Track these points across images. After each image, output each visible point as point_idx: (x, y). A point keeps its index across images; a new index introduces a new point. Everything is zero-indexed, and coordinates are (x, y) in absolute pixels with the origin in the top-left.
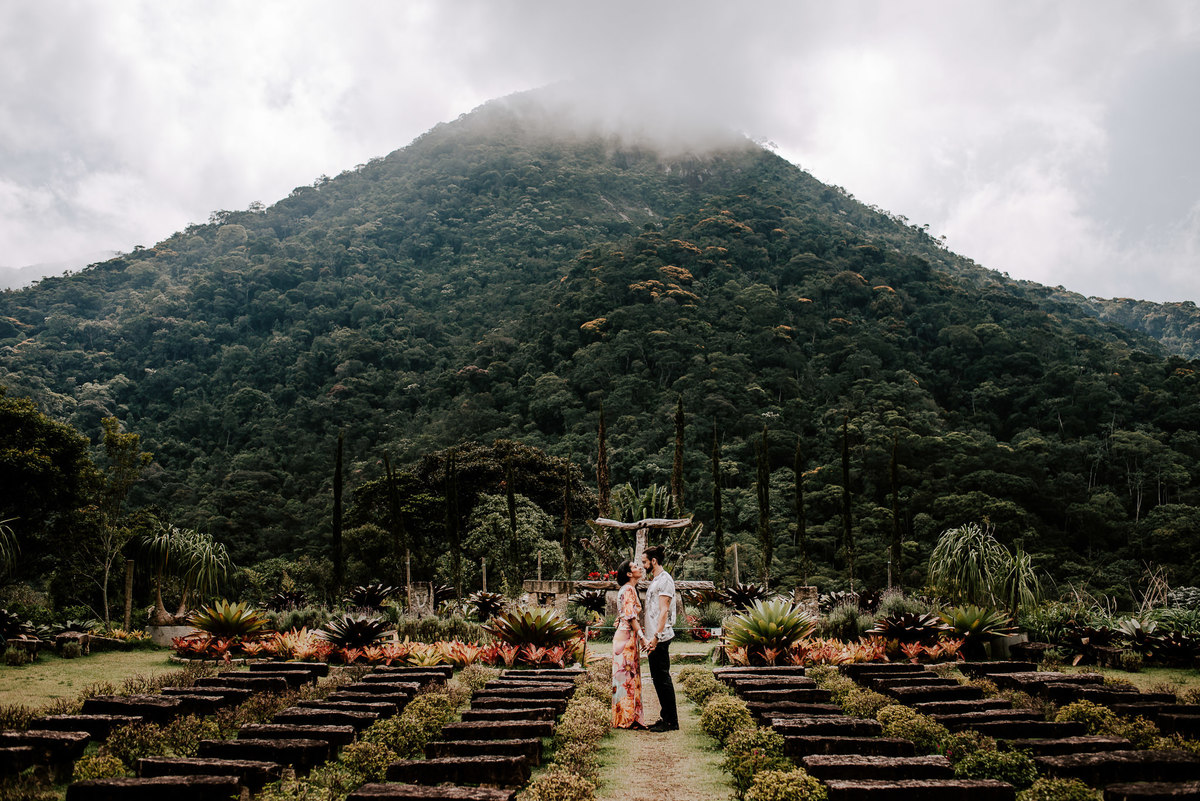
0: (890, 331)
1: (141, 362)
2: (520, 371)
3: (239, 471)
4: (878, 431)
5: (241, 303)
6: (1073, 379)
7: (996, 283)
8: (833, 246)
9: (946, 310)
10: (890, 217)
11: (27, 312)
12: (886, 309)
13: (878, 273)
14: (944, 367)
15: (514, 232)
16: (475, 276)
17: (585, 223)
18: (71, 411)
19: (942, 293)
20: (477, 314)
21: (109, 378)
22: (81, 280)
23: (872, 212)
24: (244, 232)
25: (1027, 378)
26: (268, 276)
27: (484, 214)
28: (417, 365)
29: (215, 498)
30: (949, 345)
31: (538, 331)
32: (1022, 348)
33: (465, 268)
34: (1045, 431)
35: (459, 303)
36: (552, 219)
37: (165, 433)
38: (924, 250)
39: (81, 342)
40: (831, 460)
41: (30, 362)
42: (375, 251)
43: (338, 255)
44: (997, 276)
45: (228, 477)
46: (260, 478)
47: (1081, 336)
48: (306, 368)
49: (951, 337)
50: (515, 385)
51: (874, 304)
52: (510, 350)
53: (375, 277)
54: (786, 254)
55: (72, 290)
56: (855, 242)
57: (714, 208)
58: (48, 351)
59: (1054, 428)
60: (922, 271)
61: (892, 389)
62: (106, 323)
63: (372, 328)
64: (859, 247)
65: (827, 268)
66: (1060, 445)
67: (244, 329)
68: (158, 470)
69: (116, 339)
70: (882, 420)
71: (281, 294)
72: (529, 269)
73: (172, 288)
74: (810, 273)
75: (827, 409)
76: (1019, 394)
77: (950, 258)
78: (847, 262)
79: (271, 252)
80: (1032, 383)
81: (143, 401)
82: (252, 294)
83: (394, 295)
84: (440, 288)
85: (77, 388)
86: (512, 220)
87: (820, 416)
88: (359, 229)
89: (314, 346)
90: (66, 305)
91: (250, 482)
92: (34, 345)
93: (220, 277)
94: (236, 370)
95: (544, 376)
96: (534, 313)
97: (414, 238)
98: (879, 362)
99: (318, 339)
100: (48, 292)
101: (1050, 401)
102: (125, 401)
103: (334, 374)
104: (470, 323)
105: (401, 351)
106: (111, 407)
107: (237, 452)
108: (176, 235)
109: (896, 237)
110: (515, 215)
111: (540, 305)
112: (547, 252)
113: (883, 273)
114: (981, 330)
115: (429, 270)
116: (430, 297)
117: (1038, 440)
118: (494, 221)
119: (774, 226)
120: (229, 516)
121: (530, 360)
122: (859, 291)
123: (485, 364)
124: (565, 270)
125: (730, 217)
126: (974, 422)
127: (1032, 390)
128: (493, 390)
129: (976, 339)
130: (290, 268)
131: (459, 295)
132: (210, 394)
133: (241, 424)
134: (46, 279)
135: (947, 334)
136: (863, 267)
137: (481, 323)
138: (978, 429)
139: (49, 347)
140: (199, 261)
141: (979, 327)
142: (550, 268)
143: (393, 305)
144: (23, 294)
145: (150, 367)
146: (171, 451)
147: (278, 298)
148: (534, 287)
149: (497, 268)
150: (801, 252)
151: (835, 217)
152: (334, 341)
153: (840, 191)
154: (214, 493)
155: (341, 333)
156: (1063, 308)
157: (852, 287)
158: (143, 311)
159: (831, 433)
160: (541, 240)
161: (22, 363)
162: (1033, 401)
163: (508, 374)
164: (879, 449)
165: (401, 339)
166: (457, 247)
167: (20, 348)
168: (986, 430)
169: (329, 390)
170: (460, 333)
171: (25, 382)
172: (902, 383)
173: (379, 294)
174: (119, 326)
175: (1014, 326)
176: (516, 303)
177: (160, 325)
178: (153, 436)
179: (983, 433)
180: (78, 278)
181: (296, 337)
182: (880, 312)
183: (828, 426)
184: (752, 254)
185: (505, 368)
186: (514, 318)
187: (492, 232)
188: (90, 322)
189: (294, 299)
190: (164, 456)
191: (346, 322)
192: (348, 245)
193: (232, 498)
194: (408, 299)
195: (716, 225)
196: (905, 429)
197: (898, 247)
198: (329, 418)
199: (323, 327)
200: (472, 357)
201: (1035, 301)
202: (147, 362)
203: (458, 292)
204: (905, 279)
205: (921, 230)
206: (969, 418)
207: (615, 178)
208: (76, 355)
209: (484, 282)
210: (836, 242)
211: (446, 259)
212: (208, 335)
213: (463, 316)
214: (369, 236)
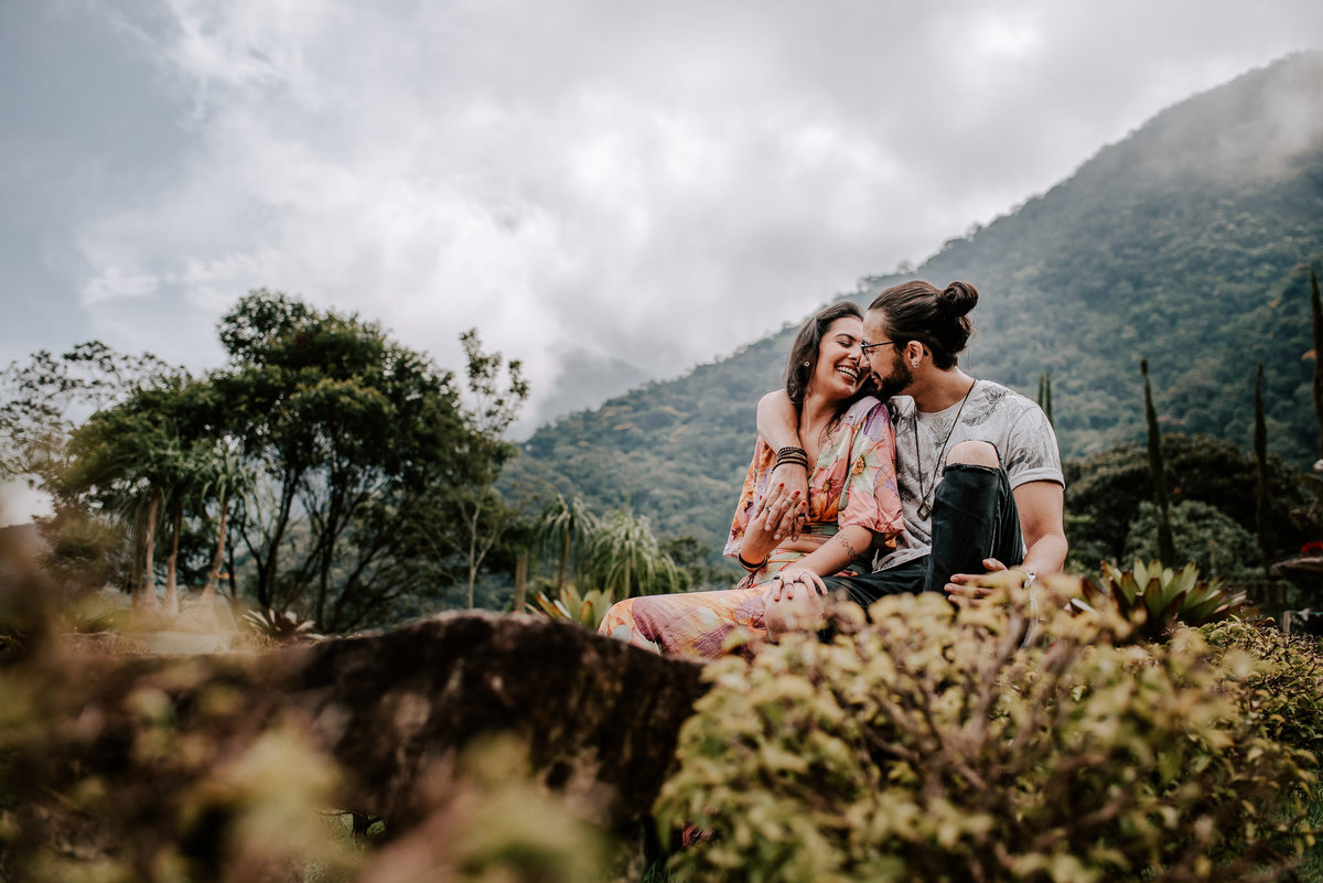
2: (1225, 418)
11: (680, 401)
15: (1206, 256)
16: (1161, 313)
20: (1168, 357)
22: (731, 363)
27: (1166, 240)
28: (1098, 423)
31: (1246, 368)
33: (1148, 305)
35: (1145, 346)
36: (1254, 234)
39: (733, 425)
41: (686, 450)
42: (1038, 298)
52: (1211, 395)
53: (1041, 328)
55: (723, 375)
58: (703, 439)
72: (1228, 298)
83: (1065, 345)
84: (1119, 331)
85: (731, 474)
86: (1202, 242)
88: (1019, 275)
90: (718, 390)
92: (689, 433)
96: (1238, 348)
97: (1084, 278)
100: (700, 378)
105: (1077, 408)
110: (1205, 236)
111: (1246, 337)
112: (1250, 275)
115: (1104, 312)
116: (1108, 343)
118: (1180, 246)
121: (1237, 405)
123: (1180, 413)
124: (1275, 293)
131: (1143, 337)
134: (698, 366)
137: (1173, 367)
139: (703, 434)
142: (1255, 294)
143: (1064, 356)
144: (677, 383)
148: (1236, 320)
149: (1189, 301)
160: (1241, 261)
161: (679, 452)
163: (1211, 423)
165: (1076, 393)
166: (1137, 282)
167: (676, 437)
171: (682, 470)
173: (1048, 345)
176: (1216, 339)
180: (728, 362)
185: (1206, 417)
186: (1215, 357)
187: (1179, 259)
192: (1007, 294)
194: (1082, 348)
203: (1142, 334)
208: (729, 440)
209: (1173, 320)
211: (1123, 297)
214: (1031, 281)
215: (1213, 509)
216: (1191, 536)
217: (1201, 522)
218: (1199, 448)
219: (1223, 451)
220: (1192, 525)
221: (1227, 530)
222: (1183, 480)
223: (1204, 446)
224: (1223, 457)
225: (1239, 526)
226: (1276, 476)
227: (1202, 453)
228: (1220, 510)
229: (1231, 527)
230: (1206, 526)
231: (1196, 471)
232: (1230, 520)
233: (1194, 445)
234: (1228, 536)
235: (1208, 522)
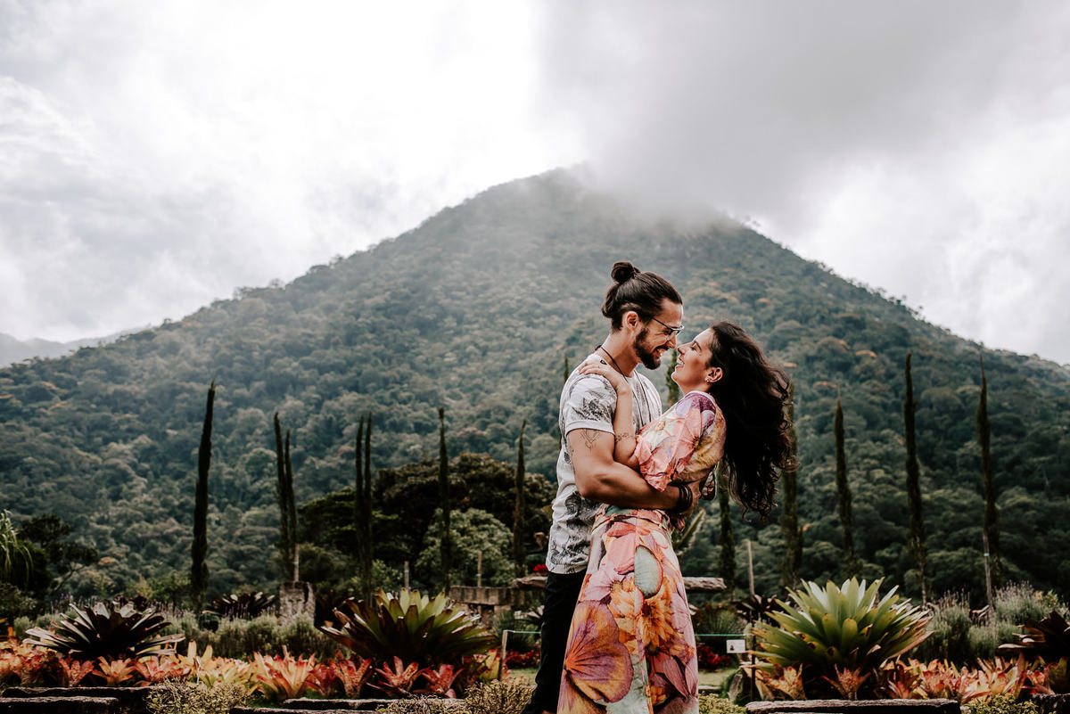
0: (873, 393)
1: (163, 424)
2: (517, 433)
3: (248, 527)
4: (865, 489)
5: (258, 370)
6: (1057, 439)
7: (973, 349)
8: (815, 315)
9: (927, 374)
10: (868, 290)
11: (61, 378)
12: (869, 374)
13: (859, 340)
14: (928, 427)
15: (513, 305)
16: (476, 345)
17: (578, 296)
18: (96, 469)
19: (922, 358)
20: (478, 381)
21: (133, 439)
22: (113, 349)
23: (851, 285)
24: (263, 305)
25: (1010, 438)
26: (284, 345)
27: (486, 288)
28: (421, 429)
29: (225, 552)
30: (931, 406)
31: (535, 395)
32: (1004, 409)
33: (467, 338)
34: (1031, 489)
35: (461, 370)
36: (549, 292)
37: (183, 491)
38: (903, 319)
39: (109, 405)
40: (820, 518)
41: (62, 423)
42: (382, 322)
43: (348, 327)
44: (972, 343)
45: (238, 533)
46: (267, 534)
47: (1062, 399)
48: (316, 430)
49: (933, 400)
50: (512, 446)
51: (857, 369)
52: (508, 413)
53: (382, 347)
54: (771, 322)
55: (104, 358)
56: (837, 311)
57: (702, 281)
58: (79, 414)
59: (1040, 487)
60: (902, 338)
61: (878, 449)
62: (132, 388)
63: (378, 393)
64: (841, 315)
65: (811, 335)
66: (1047, 503)
67: (259, 394)
68: (173, 525)
69: (141, 403)
70: (869, 478)
71: (295, 361)
72: (526, 339)
73: (194, 355)
74: (795, 340)
75: (814, 468)
76: (1004, 454)
77: (926, 327)
78: (830, 329)
79: (287, 323)
80: (1016, 443)
81: (163, 461)
82: (267, 361)
83: (400, 363)
84: (443, 356)
85: (103, 448)
86: (511, 294)
87: (807, 475)
88: (368, 302)
89: (323, 410)
90: (98, 371)
91: (259, 537)
92: (66, 408)
93: (238, 346)
94: (251, 431)
95: (540, 438)
96: (530, 379)
97: (420, 310)
98: (864, 423)
99: (328, 403)
100: (83, 359)
101: (1035, 460)
102: (147, 460)
103: (341, 435)
104: (471, 389)
105: (405, 415)
106: (134, 466)
107: (248, 508)
108: (202, 309)
109: (876, 308)
110: (514, 289)
111: (537, 371)
112: (544, 323)
113: (865, 340)
114: (963, 392)
115: (434, 339)
116: (431, 366)
117: (1024, 498)
118: (494, 294)
119: (758, 297)
120: (237, 569)
121: (527, 423)
122: (842, 356)
123: (484, 426)
124: (561, 339)
125: (717, 288)
126: (960, 481)
127: (1017, 450)
128: (491, 450)
129: (959, 401)
130: (304, 338)
131: (460, 363)
132: (225, 454)
133: (252, 483)
134: (82, 349)
135: (929, 396)
136: (844, 334)
137: (481, 389)
138: (964, 487)
139: (79, 410)
140: (221, 331)
141: (960, 389)
142: (546, 338)
143: (398, 372)
144: (60, 362)
145: (171, 428)
146: (187, 507)
147: (291, 366)
148: (531, 356)
149: (497, 338)
150: (785, 320)
151: (816, 289)
152: (342, 405)
153: (821, 267)
154: (224, 548)
155: (349, 398)
156: (1040, 373)
157: (834, 352)
158: (167, 377)
159: (819, 491)
160: (538, 311)
161: (55, 425)
162: (1017, 461)
163: (506, 436)
164: (867, 506)
165: (405, 403)
166: (460, 321)
167: (53, 410)
168: (972, 489)
169: (336, 451)
170: (461, 398)
171: (56, 442)
172: (887, 443)
173: (386, 361)
174: (145, 391)
175: (994, 388)
176: (515, 370)
177: (182, 390)
178: (171, 493)
179: (969, 492)
180: (110, 348)
181: (308, 402)
182: (863, 376)
183: (816, 485)
185: (502, 430)
186: (513, 384)
187: (492, 304)
188: (119, 387)
189: (307, 366)
190: (179, 512)
191: (355, 388)
192: (358, 316)
193: (241, 552)
194: (413, 367)
195: (704, 296)
196: (891, 488)
197: (878, 316)
198: (336, 478)
199: (333, 393)
200: (471, 419)
201: (1014, 365)
202: (169, 424)
203: (460, 360)
204: (886, 345)
205: (899, 301)
206: (954, 477)
207: (608, 255)
208: (103, 417)
209: (485, 351)
210: (818, 311)
211: (449, 329)
212: (227, 399)
213: (464, 382)
214: (378, 309)
215: (491, 516)
216: (472, 536)
217: (481, 526)
218: (486, 467)
219: (503, 469)
220: (474, 528)
221: (499, 533)
222: (471, 491)
223: (490, 465)
224: (503, 475)
225: (508, 530)
226: (539, 492)
227: (487, 470)
228: (496, 517)
229: (503, 531)
230: (484, 530)
231: (482, 485)
232: (502, 525)
233: (482, 464)
234: (500, 538)
235: (486, 526)
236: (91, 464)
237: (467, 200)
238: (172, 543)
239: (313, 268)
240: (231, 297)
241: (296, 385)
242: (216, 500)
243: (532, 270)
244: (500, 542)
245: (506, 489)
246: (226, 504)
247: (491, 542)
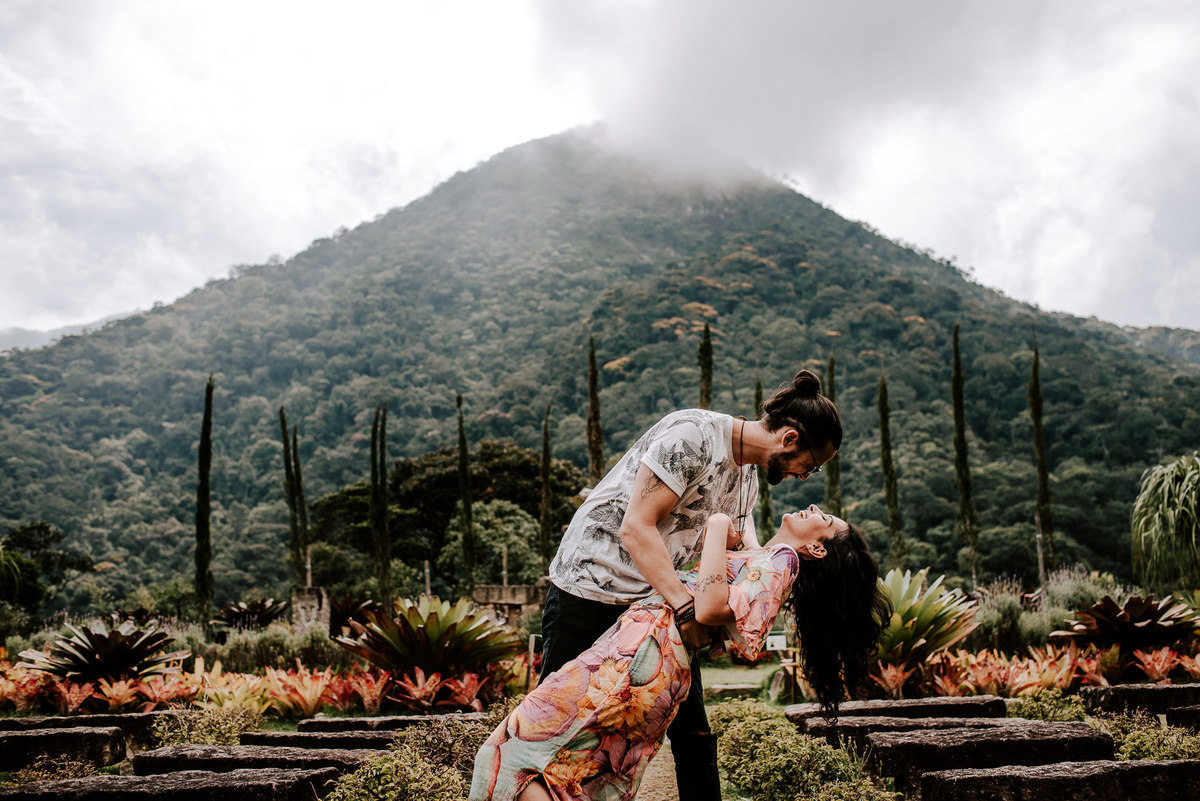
0: (923, 362)
1: (159, 416)
2: (544, 413)
3: (256, 525)
4: (915, 464)
5: (259, 354)
6: (1116, 406)
7: (1027, 312)
8: (859, 280)
9: (980, 340)
10: (916, 251)
11: (44, 370)
12: (918, 341)
13: (906, 305)
14: (981, 397)
15: (534, 276)
16: (496, 321)
17: (607, 265)
18: (88, 468)
19: (974, 322)
20: (499, 359)
21: (126, 433)
22: (99, 336)
23: (897, 246)
24: (263, 284)
25: (1067, 405)
26: (287, 327)
27: (504, 258)
28: (439, 413)
29: (232, 552)
30: (984, 374)
31: (561, 373)
32: (1061, 375)
33: (485, 313)
34: (1089, 459)
35: (481, 348)
36: (573, 261)
37: (183, 488)
38: (953, 282)
39: (98, 397)
40: (868, 496)
41: (47, 419)
42: (393, 299)
43: (356, 304)
44: (1027, 306)
45: (246, 531)
46: (277, 531)
47: (1121, 363)
48: (325, 418)
49: (986, 367)
50: (538, 428)
51: (905, 336)
52: (532, 393)
53: (394, 325)
54: (812, 288)
55: (91, 347)
56: (882, 274)
57: (737, 246)
58: (66, 409)
59: (1099, 457)
60: (953, 302)
61: (927, 421)
62: (124, 378)
63: (392, 376)
64: (887, 279)
65: (855, 301)
66: (1106, 473)
67: (262, 381)
68: (174, 525)
69: (134, 394)
70: (919, 452)
71: (301, 343)
72: (550, 313)
73: (189, 340)
74: (838, 306)
75: (861, 443)
76: (1060, 423)
77: (978, 290)
78: (875, 294)
79: (289, 302)
80: (1074, 411)
81: (161, 456)
82: (270, 345)
83: (414, 342)
84: (460, 334)
85: (94, 445)
86: (532, 264)
87: (853, 451)
88: (378, 277)
89: (333, 396)
90: (84, 362)
91: (268, 535)
92: (51, 402)
93: (237, 329)
94: (255, 421)
95: (568, 419)
96: (555, 356)
97: (433, 285)
98: (913, 394)
99: (338, 388)
100: (66, 349)
101: (1093, 428)
102: (143, 456)
103: (353, 422)
104: (492, 369)
105: (421, 398)
106: (129, 463)
107: (255, 504)
108: (196, 290)
109: (924, 270)
110: (534, 259)
111: (562, 347)
112: (568, 295)
113: (913, 304)
114: (1018, 359)
115: (449, 316)
116: (449, 344)
117: (1083, 469)
118: (514, 265)
119: (798, 261)
120: (246, 570)
121: (553, 403)
122: (890, 323)
123: (507, 408)
124: (587, 312)
125: (753, 253)
126: (1016, 452)
127: (1074, 418)
128: (515, 434)
129: (1013, 368)
130: (308, 319)
131: (480, 340)
132: (228, 447)
133: (258, 477)
134: (65, 337)
135: (982, 363)
136: (891, 299)
137: (503, 368)
138: (1020, 459)
139: (66, 404)
140: (218, 313)
141: (1015, 355)
142: (571, 311)
143: (413, 352)
144: (41, 352)
145: (169, 420)
146: (189, 505)
147: (296, 349)
148: (555, 331)
149: (519, 313)
150: (828, 285)
151: (861, 251)
152: (353, 390)
153: (864, 227)
154: (231, 548)
155: (360, 382)
156: (1098, 336)
157: (881, 319)
158: (160, 365)
159: (866, 468)
160: (562, 283)
161: (40, 421)
162: (1075, 430)
163: (531, 418)
164: (918, 482)
165: (421, 385)
166: (477, 293)
167: (37, 405)
168: (1027, 460)
169: (348, 440)
170: (480, 379)
171: (42, 439)
172: (937, 414)
173: (399, 341)
174: (136, 382)
175: (1050, 353)
176: (538, 347)
177: (178, 379)
178: (170, 491)
179: (1024, 464)
180: (96, 335)
181: (315, 387)
182: (911, 344)
183: (863, 461)
184: (777, 290)
185: (527, 412)
186: (537, 362)
187: (512, 276)
188: (108, 378)
189: (313, 349)
190: (182, 511)
191: (366, 371)
192: (366, 293)
193: (250, 552)
194: (428, 346)
195: (740, 261)
196: (943, 462)
197: (927, 279)
198: (349, 468)
199: (342, 376)
200: (493, 401)
201: (1071, 327)
202: (165, 417)
203: (479, 338)
204: (936, 310)
205: (949, 262)
206: (1009, 448)
207: (635, 219)
208: (93, 412)
209: (505, 327)
210: (863, 275)
211: (466, 304)
212: (226, 387)
213: (484, 361)
214: (388, 284)
215: (516, 507)
216: (496, 529)
217: (506, 518)
218: (510, 454)
219: (528, 457)
220: (499, 520)
221: (526, 525)
222: (494, 481)
223: (514, 452)
224: (528, 462)
225: (535, 520)
226: (568, 479)
227: (510, 458)
228: (522, 508)
229: (529, 522)
230: (510, 522)
231: (506, 474)
232: (529, 516)
233: (505, 451)
234: (527, 530)
235: (512, 518)
236: (81, 462)
237: (482, 163)
238: (174, 544)
239: (316, 241)
240: (225, 276)
241: (302, 370)
242: (220, 497)
243: (553, 237)
244: (528, 534)
245: (531, 477)
246: (231, 500)
247: (518, 534)
